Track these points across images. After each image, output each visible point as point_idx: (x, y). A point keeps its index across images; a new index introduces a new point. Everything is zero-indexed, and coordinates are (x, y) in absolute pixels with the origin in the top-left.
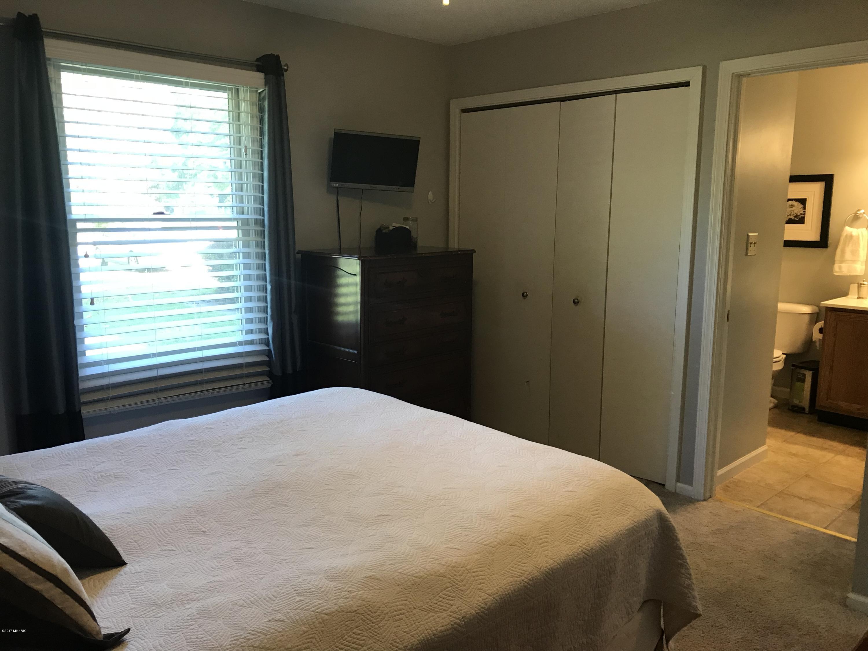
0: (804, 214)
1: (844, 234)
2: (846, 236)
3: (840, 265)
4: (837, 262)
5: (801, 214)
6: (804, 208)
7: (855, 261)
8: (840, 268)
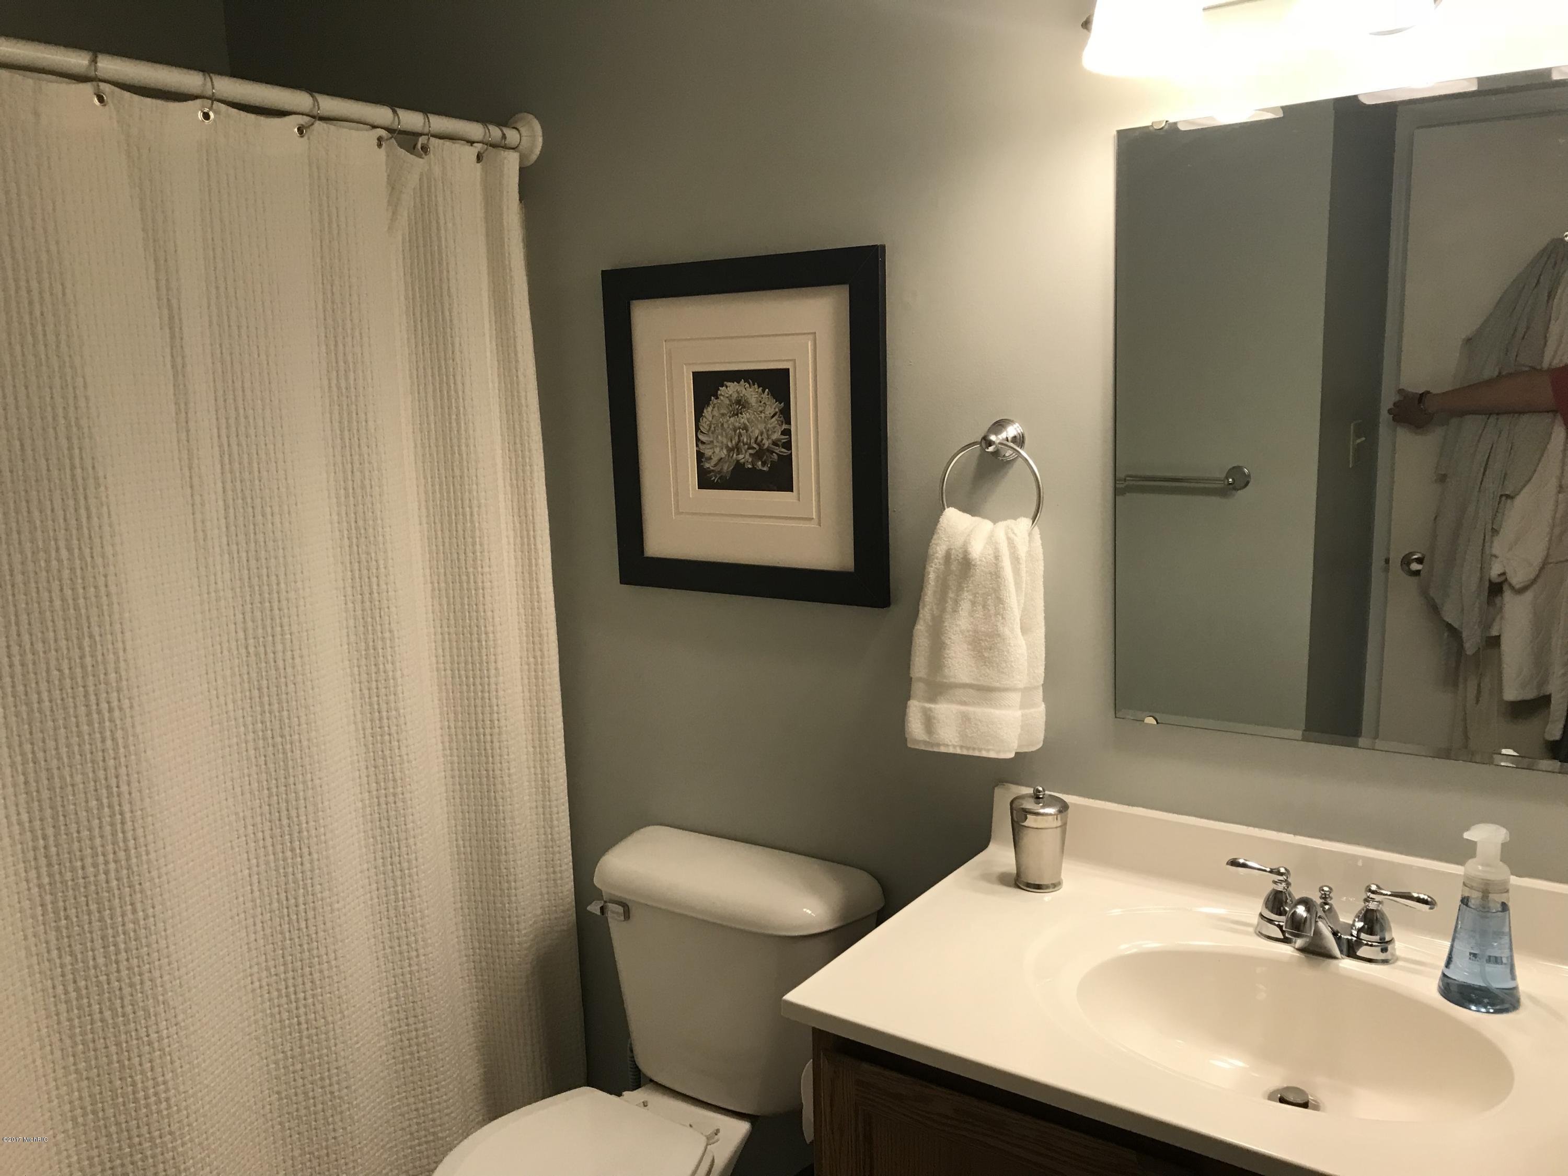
0: (788, 445)
1: (939, 548)
2: (948, 556)
3: (928, 705)
4: (918, 688)
5: (775, 443)
6: (785, 414)
7: (990, 689)
8: (929, 722)
